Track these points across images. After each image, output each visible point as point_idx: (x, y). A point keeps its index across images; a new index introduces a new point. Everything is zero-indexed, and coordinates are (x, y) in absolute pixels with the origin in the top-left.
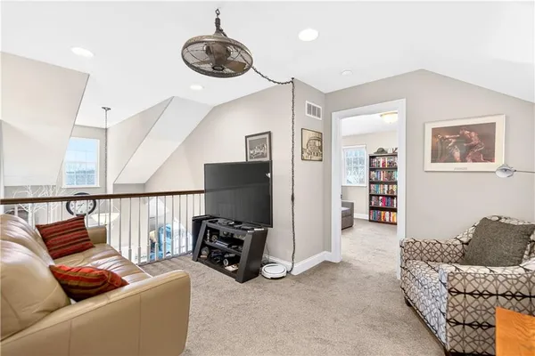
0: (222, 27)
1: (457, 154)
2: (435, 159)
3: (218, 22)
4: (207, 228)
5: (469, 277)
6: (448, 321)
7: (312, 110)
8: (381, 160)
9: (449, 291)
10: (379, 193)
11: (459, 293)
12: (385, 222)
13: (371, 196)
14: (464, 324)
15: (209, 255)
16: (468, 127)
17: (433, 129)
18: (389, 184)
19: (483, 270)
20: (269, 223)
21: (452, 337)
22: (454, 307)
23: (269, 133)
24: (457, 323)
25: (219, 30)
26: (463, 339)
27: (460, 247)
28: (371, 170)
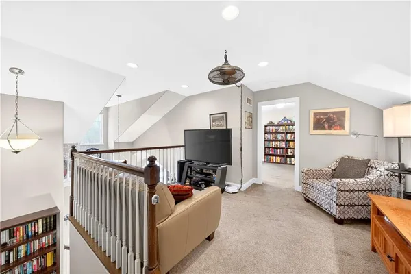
0: (228, 59)
1: (326, 126)
2: (315, 128)
3: (226, 57)
4: (189, 167)
5: (346, 184)
6: (337, 204)
7: (249, 101)
8: (271, 128)
9: (338, 191)
10: (271, 146)
11: (342, 191)
12: (273, 162)
13: (265, 148)
14: (344, 205)
15: (190, 182)
16: (333, 113)
17: (314, 113)
18: (275, 141)
19: (352, 180)
20: (230, 163)
21: (339, 212)
22: (340, 198)
23: (226, 113)
24: (342, 205)
25: (226, 61)
26: (344, 212)
27: (331, 172)
28: (265, 133)
